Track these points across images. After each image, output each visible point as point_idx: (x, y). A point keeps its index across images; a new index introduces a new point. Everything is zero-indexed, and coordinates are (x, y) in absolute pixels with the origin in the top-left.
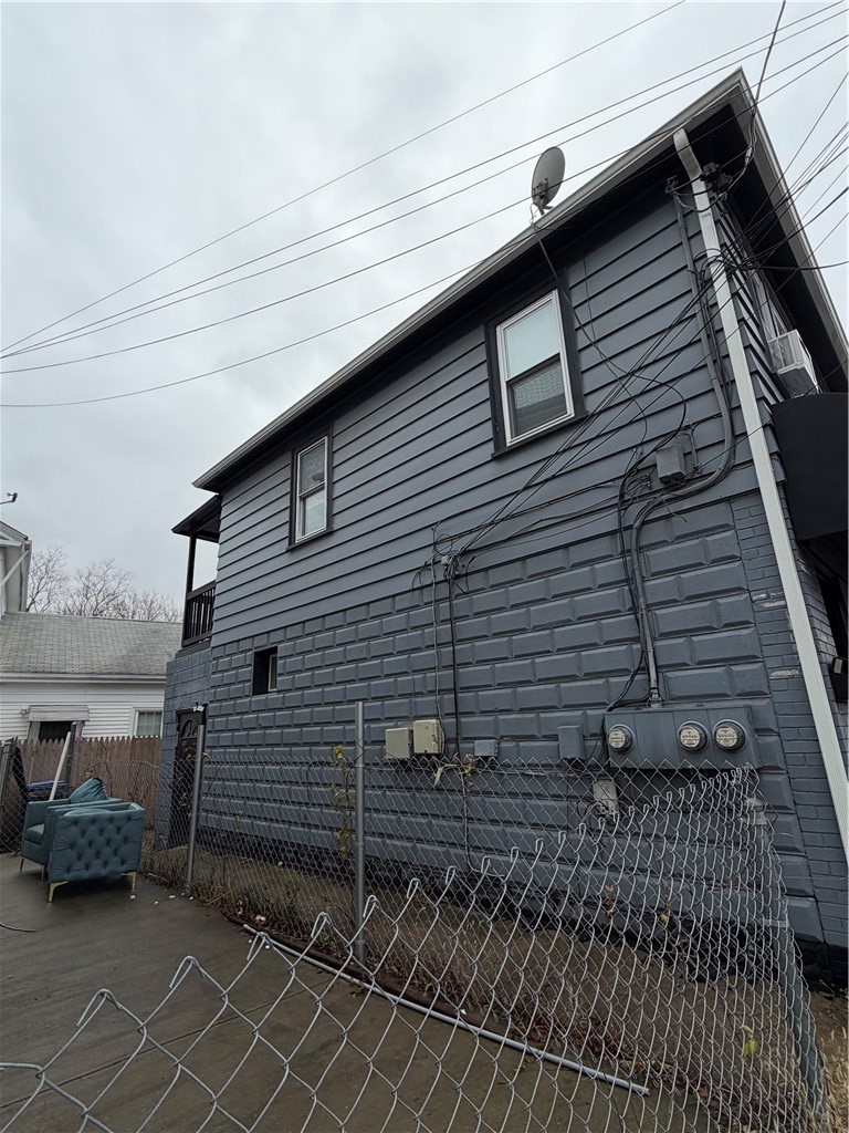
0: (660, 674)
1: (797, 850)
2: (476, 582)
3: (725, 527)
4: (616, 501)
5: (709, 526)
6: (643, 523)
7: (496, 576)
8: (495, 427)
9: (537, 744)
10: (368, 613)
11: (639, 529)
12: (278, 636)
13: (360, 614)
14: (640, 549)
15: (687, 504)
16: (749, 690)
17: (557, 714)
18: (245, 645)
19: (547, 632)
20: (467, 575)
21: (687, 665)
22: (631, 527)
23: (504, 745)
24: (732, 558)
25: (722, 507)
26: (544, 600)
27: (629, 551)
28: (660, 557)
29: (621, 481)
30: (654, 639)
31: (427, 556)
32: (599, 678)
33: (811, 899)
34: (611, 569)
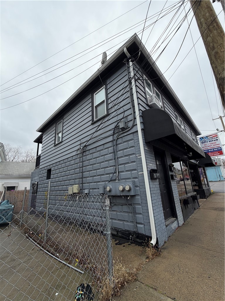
0: (119, 174)
1: (141, 214)
2: (87, 153)
3: (132, 139)
4: (113, 134)
5: (129, 139)
6: (117, 139)
7: (91, 151)
8: (92, 117)
9: (96, 190)
10: (68, 160)
11: (117, 140)
12: (51, 166)
13: (66, 161)
14: (117, 145)
15: (125, 134)
16: (134, 177)
17: (100, 183)
18: (46, 168)
19: (99, 164)
20: (86, 151)
21: (124, 171)
22: (115, 140)
23: (91, 190)
24: (133, 147)
25: (132, 135)
26: (99, 157)
27: (114, 145)
28: (120, 147)
29: (113, 130)
30: (118, 165)
31: (78, 147)
32: (108, 175)
33: (143, 225)
34: (111, 150)
